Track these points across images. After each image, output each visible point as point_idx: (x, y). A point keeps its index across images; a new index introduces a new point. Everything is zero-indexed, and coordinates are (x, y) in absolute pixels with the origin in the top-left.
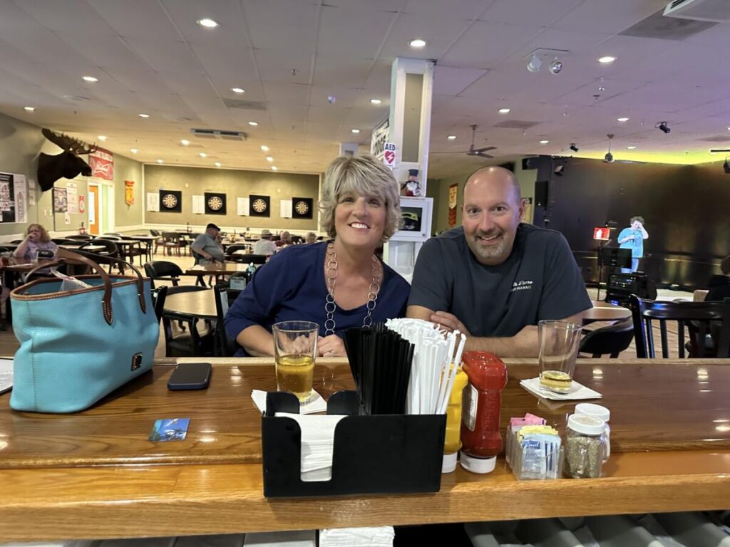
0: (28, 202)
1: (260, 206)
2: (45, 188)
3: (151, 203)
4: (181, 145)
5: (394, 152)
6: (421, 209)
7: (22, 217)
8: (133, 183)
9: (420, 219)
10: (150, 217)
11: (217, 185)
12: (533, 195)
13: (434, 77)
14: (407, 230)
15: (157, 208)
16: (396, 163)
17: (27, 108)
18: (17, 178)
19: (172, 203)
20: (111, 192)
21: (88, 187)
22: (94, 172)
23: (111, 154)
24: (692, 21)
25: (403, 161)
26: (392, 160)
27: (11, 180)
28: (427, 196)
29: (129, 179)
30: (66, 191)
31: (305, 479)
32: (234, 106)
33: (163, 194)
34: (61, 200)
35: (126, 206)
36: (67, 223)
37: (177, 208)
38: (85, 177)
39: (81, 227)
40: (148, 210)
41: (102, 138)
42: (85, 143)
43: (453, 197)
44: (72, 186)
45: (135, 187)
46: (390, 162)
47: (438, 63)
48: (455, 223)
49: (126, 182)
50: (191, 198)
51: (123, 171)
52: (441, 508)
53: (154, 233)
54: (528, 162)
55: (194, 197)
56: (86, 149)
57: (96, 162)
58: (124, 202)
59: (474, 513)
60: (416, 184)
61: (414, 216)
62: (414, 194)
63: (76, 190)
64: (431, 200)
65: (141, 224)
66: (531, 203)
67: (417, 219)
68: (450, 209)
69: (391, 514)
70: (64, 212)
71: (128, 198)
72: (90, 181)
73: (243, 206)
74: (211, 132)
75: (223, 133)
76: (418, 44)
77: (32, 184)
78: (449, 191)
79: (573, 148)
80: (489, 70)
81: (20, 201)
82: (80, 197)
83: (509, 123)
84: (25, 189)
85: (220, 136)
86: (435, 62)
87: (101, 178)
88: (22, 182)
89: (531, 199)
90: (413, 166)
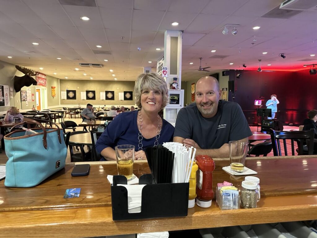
0: (10, 97)
1: (110, 95)
2: (17, 91)
3: (63, 96)
4: (75, 71)
5: (167, 70)
6: (179, 95)
7: (8, 103)
8: (55, 87)
9: (179, 99)
10: (63, 102)
11: (91, 87)
12: (227, 87)
13: (182, 38)
14: (173, 104)
15: (65, 97)
16: (168, 75)
17: (8, 57)
19: (72, 96)
20: (46, 91)
21: (36, 90)
22: (38, 83)
23: (45, 75)
24: (292, 10)
25: (171, 74)
26: (166, 74)
27: (2, 88)
28: (182, 89)
29: (53, 86)
30: (26, 92)
31: (130, 212)
32: (98, 53)
33: (68, 92)
34: (24, 96)
35: (52, 97)
36: (27, 106)
37: (74, 98)
38: (34, 86)
39: (33, 107)
40: (62, 99)
41: (41, 69)
42: (34, 71)
43: (193, 89)
44: (29, 90)
45: (56, 89)
46: (165, 75)
47: (184, 32)
48: (194, 100)
49: (52, 87)
50: (80, 93)
51: (50, 82)
52: (189, 223)
53: (64, 109)
54: (225, 73)
55: (82, 93)
56: (35, 73)
57: (39, 79)
58: (51, 96)
59: (203, 225)
61: (176, 98)
63: (30, 91)
64: (183, 90)
65: (59, 105)
66: (227, 90)
67: (177, 99)
68: (192, 94)
69: (167, 226)
70: (25, 101)
71: (53, 94)
72: (37, 87)
73: (103, 95)
74: (88, 64)
75: (93, 65)
76: (175, 24)
77: (12, 90)
78: (191, 86)
79: (244, 66)
80: (206, 34)
81: (7, 97)
82: (32, 94)
83: (215, 56)
84: (9, 92)
85: (92, 66)
86: (183, 31)
87: (41, 86)
88: (7, 89)
89: (227, 89)
90: (174, 76)
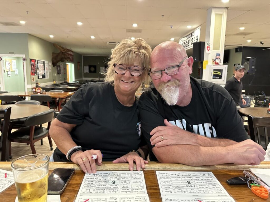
2: (54, 66)
5: (210, 46)
6: (222, 70)
7: (47, 76)
12: (240, 63)
14: (216, 79)
15: (88, 71)
16: (211, 51)
18: (46, 62)
23: (73, 52)
27: (44, 63)
28: (224, 64)
33: (90, 66)
35: (78, 71)
37: (95, 71)
40: (85, 72)
44: (62, 65)
46: (208, 50)
54: (238, 49)
55: (101, 68)
60: (220, 60)
62: (219, 64)
64: (226, 66)
65: (82, 78)
67: (220, 74)
70: (60, 74)
77: (50, 64)
79: (261, 43)
81: (47, 70)
82: (64, 68)
84: (48, 66)
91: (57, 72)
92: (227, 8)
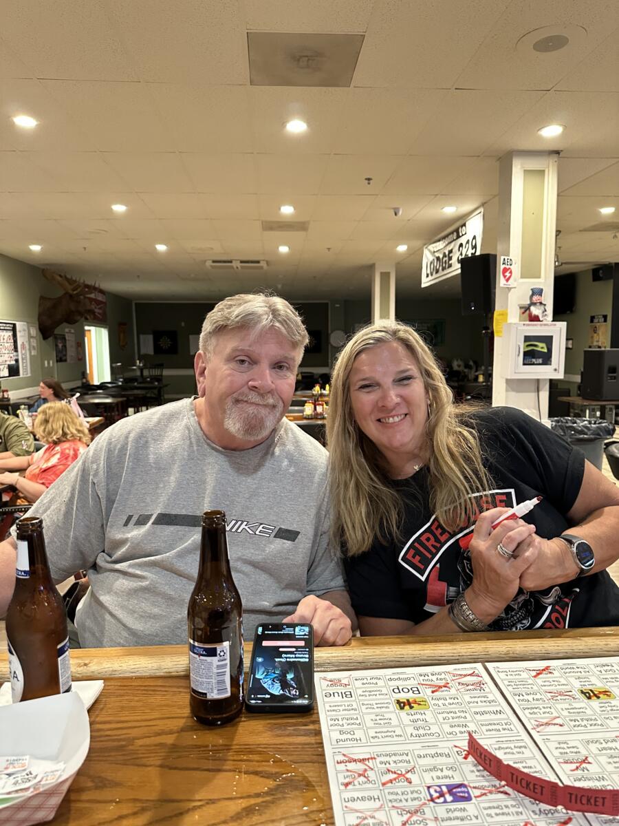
0: (30, 353)
2: (46, 337)
3: (144, 346)
5: (511, 267)
6: (551, 337)
7: (25, 369)
9: (550, 350)
14: (533, 364)
15: (151, 351)
16: (515, 281)
17: (31, 247)
18: (19, 326)
23: (103, 293)
25: (522, 277)
26: (510, 277)
27: (14, 329)
30: (65, 339)
32: (271, 229)
33: (158, 335)
34: (61, 349)
35: (120, 350)
40: (143, 352)
44: (70, 332)
46: (507, 280)
47: (561, 154)
49: (120, 325)
50: (188, 339)
54: (601, 272)
55: (190, 337)
56: (86, 290)
58: (118, 346)
60: (542, 307)
61: (542, 347)
63: (74, 335)
64: (563, 325)
66: (605, 321)
67: (545, 350)
70: (63, 361)
71: (122, 342)
74: (230, 261)
75: (243, 261)
77: (34, 332)
81: (23, 352)
82: (78, 343)
84: (27, 339)
85: (239, 266)
88: (24, 330)
89: (605, 316)
91: (57, 356)
92: (557, 152)
